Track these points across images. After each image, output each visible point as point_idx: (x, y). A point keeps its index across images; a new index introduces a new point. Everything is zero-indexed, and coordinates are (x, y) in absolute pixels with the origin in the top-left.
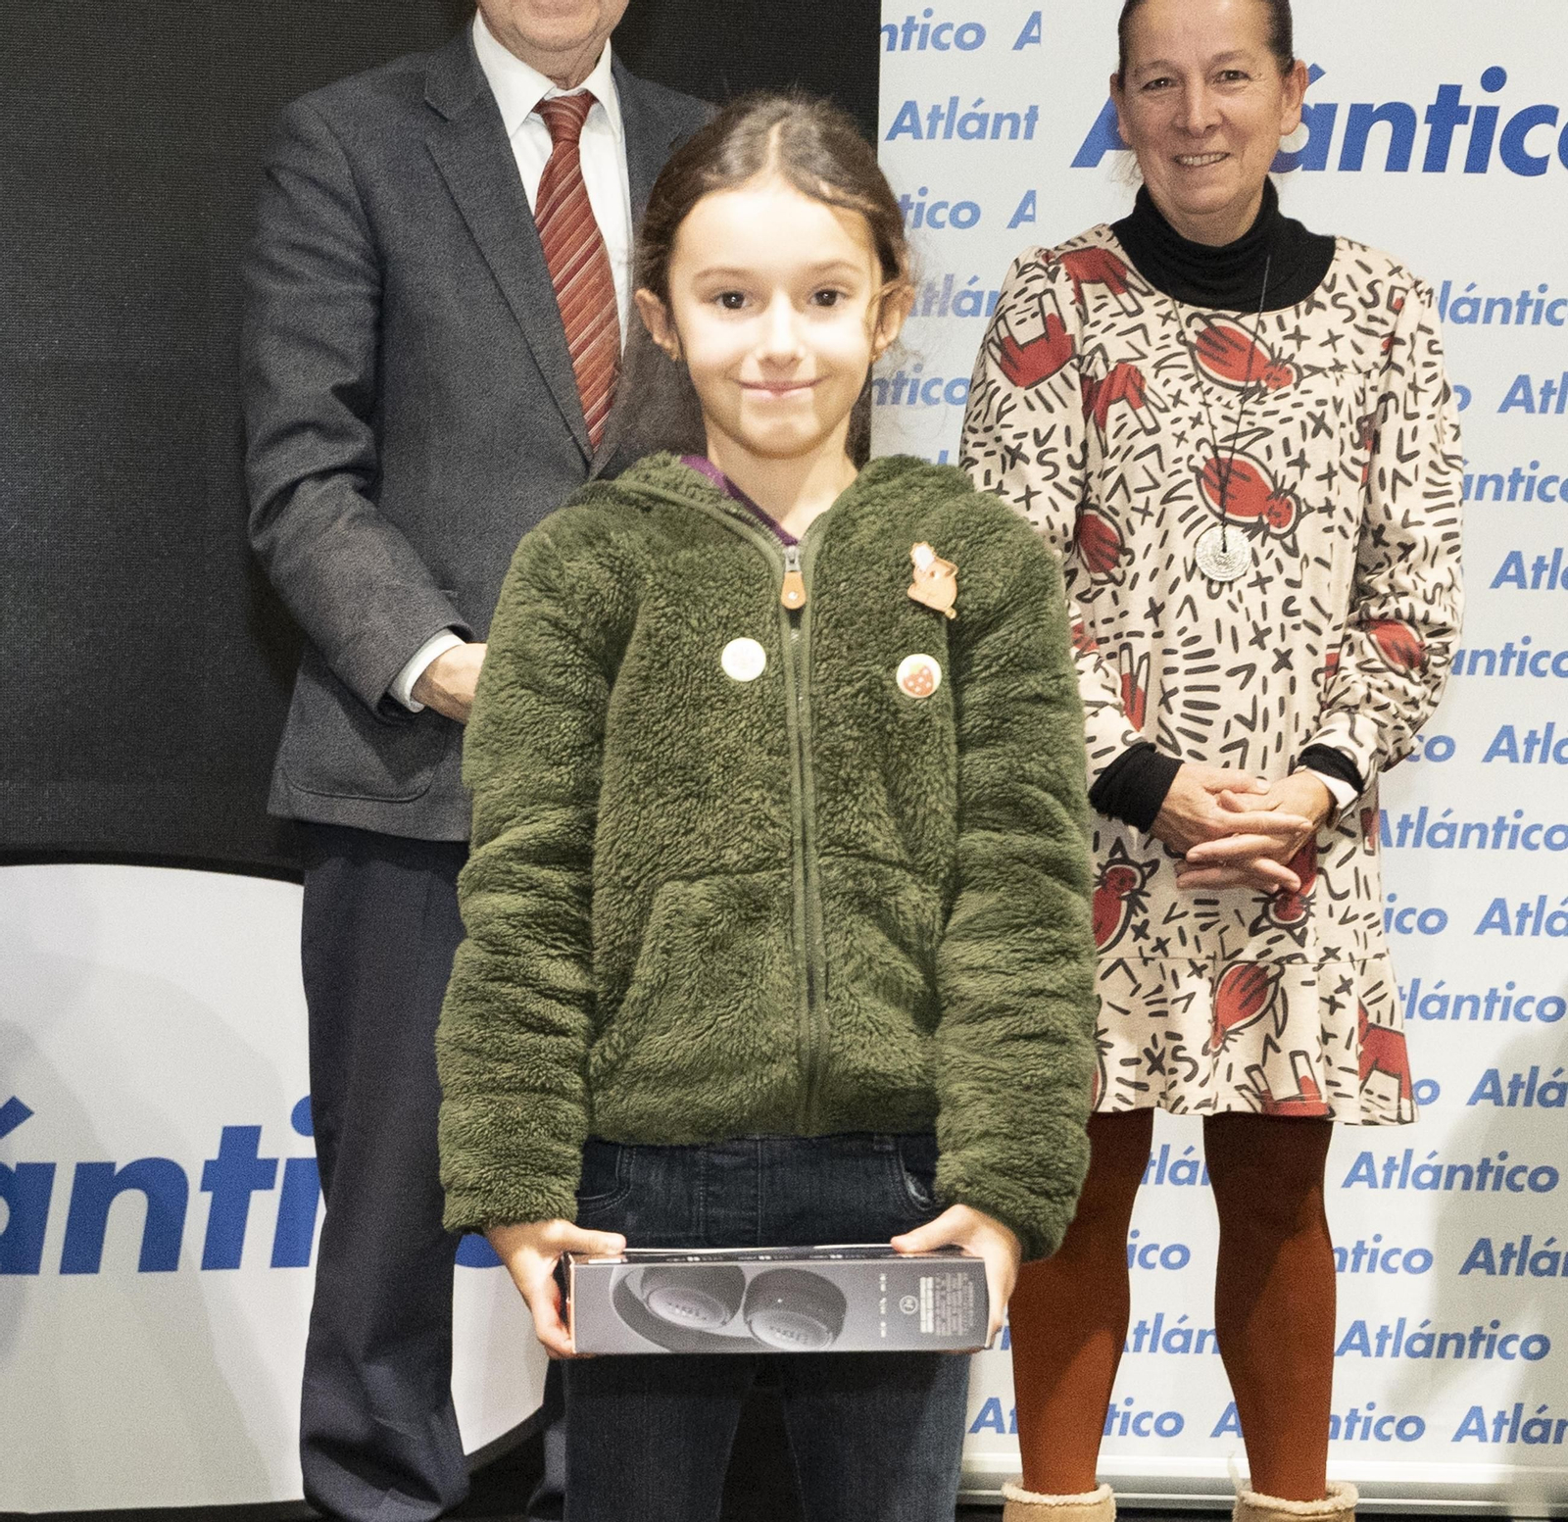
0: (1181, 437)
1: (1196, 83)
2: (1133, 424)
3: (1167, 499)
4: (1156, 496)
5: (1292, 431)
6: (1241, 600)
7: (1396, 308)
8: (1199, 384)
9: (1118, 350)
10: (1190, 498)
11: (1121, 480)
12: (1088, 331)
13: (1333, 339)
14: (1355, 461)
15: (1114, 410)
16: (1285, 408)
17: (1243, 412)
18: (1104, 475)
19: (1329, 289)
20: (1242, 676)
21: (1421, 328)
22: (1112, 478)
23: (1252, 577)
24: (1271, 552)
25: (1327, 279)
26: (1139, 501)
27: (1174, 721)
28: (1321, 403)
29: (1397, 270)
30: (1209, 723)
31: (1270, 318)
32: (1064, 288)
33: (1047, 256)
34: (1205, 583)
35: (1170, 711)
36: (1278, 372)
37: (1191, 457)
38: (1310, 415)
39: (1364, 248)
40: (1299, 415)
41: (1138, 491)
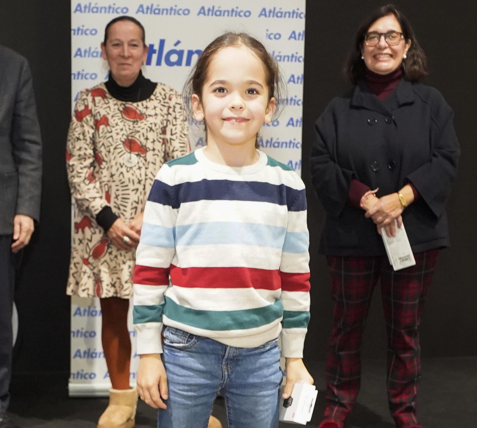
0: (118, 134)
1: (126, 46)
2: (106, 131)
3: (115, 148)
4: (112, 148)
5: (144, 131)
6: (134, 172)
7: (170, 99)
8: (123, 121)
9: (103, 112)
10: (121, 148)
11: (103, 144)
12: (96, 108)
13: (155, 108)
14: (160, 138)
15: (102, 127)
16: (142, 125)
17: (134, 127)
18: (100, 142)
19: (155, 95)
20: (135, 191)
21: (177, 103)
22: (101, 144)
23: (137, 167)
24: (141, 161)
25: (154, 93)
26: (108, 149)
27: (119, 202)
28: (151, 124)
29: (172, 90)
30: (127, 203)
31: (140, 103)
32: (90, 98)
33: (87, 90)
34: (126, 168)
35: (118, 199)
36: (142, 116)
37: (121, 139)
38: (149, 127)
39: (164, 85)
40: (146, 127)
41: (108, 146)
